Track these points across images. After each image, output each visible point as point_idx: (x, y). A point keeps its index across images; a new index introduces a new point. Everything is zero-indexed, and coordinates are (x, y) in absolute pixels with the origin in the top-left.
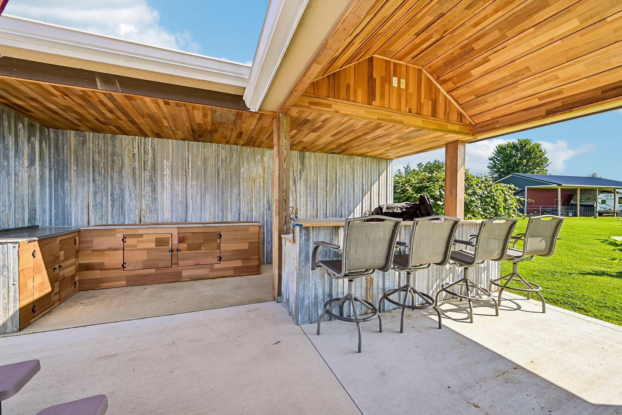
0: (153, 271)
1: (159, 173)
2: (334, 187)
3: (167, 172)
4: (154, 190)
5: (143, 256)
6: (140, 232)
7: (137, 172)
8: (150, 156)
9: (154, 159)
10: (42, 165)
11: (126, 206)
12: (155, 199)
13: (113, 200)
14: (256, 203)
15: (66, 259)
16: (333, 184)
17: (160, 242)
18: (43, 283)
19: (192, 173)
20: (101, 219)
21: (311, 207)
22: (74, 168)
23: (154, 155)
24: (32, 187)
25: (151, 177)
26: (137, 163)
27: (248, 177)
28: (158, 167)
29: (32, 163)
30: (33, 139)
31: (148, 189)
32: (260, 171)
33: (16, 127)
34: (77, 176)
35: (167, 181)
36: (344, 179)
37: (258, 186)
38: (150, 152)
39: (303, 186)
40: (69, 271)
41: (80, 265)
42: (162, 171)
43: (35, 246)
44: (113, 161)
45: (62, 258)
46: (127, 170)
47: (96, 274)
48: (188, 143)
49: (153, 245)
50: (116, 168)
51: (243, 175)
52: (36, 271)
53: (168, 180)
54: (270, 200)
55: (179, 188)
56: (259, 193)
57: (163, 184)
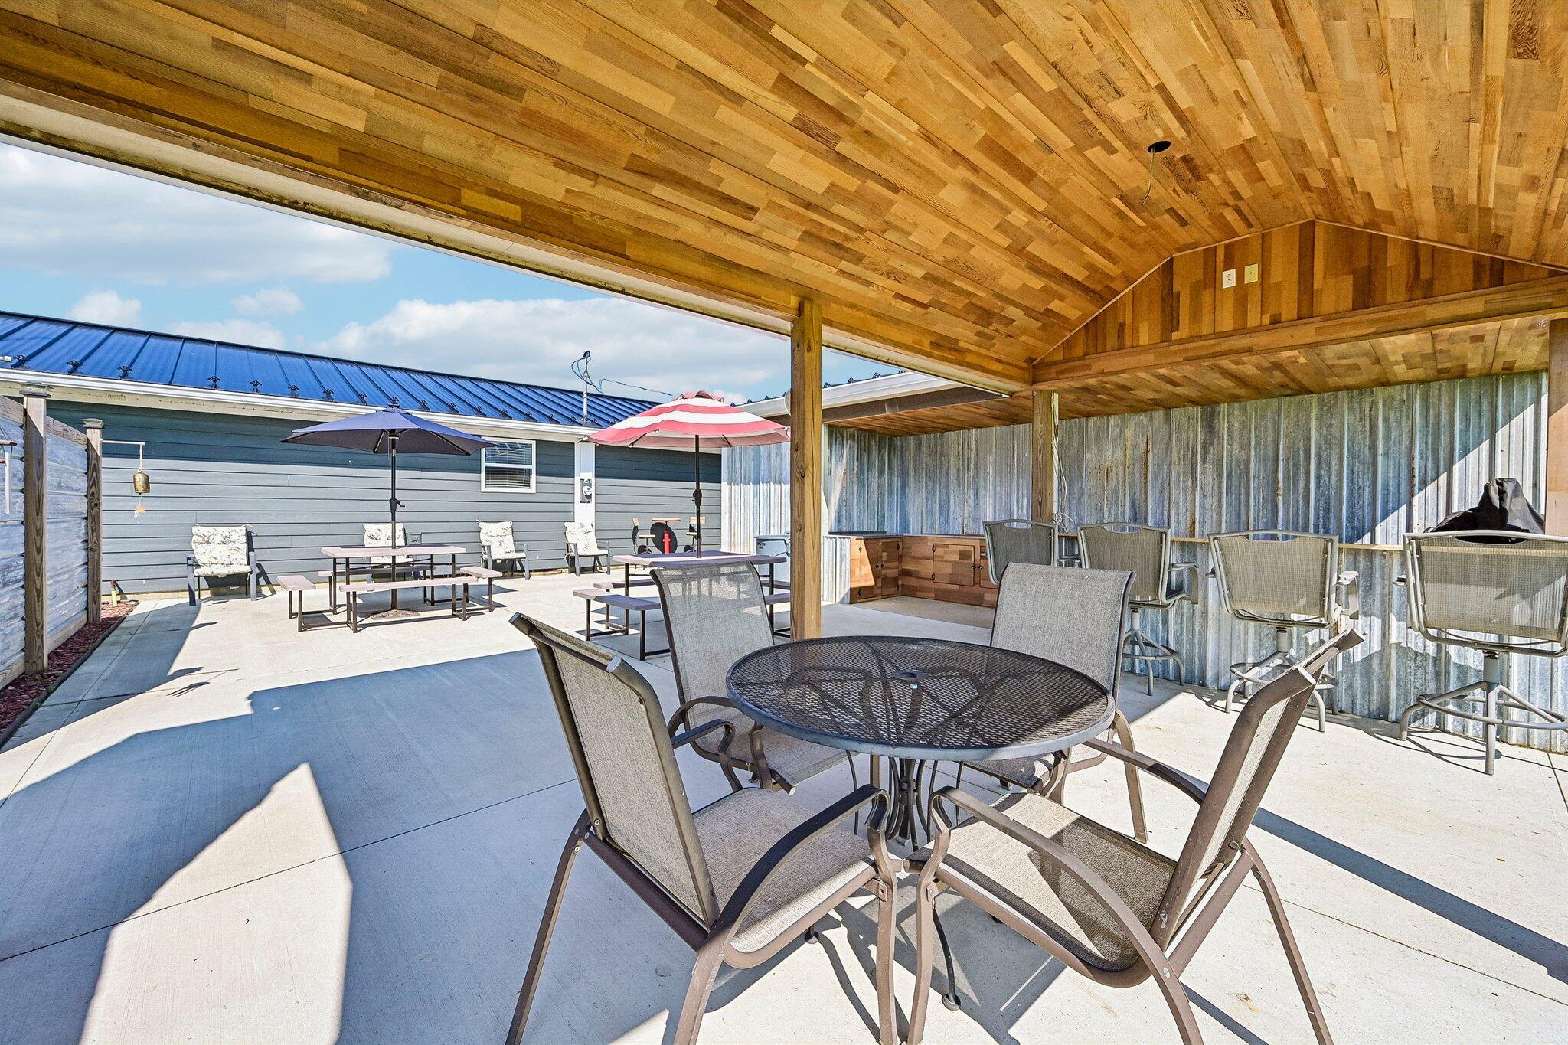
0: (956, 587)
1: (982, 472)
2: (1302, 470)
3: (990, 470)
4: (977, 494)
5: (948, 569)
6: (947, 542)
7: (961, 474)
8: (974, 452)
9: (977, 454)
10: (890, 474)
11: (951, 515)
12: (977, 505)
13: (940, 507)
14: (1111, 509)
15: (889, 560)
16: (1297, 465)
17: (965, 555)
18: (867, 575)
19: (1018, 469)
20: (931, 527)
21: (1231, 516)
22: (912, 474)
23: (977, 450)
24: (881, 495)
25: (974, 477)
26: (961, 463)
27: (1097, 466)
28: (981, 465)
29: (881, 473)
30: (883, 451)
31: (972, 492)
32: (1119, 454)
33: (869, 444)
34: (915, 483)
35: (990, 479)
36: (1337, 451)
37: (1115, 479)
38: (974, 446)
39: (1210, 475)
40: (891, 573)
41: (903, 570)
42: (985, 470)
43: (862, 543)
44: (941, 462)
45: (884, 559)
46: (953, 472)
47: (912, 582)
48: (1014, 428)
49: (956, 558)
50: (944, 472)
51: (1088, 464)
52: (862, 562)
53: (992, 479)
54: (1136, 503)
55: (1002, 491)
56: (1116, 491)
57: (986, 485)
